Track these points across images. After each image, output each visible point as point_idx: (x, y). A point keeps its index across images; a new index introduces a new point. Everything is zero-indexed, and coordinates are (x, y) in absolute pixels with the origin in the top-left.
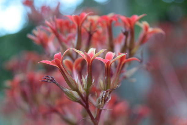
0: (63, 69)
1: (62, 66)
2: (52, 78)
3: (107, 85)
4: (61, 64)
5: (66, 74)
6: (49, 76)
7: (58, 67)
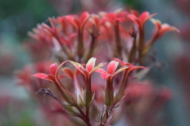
0: (59, 83)
1: (57, 80)
2: (48, 90)
3: (110, 98)
4: (56, 79)
5: (62, 88)
6: (45, 89)
7: (52, 81)
